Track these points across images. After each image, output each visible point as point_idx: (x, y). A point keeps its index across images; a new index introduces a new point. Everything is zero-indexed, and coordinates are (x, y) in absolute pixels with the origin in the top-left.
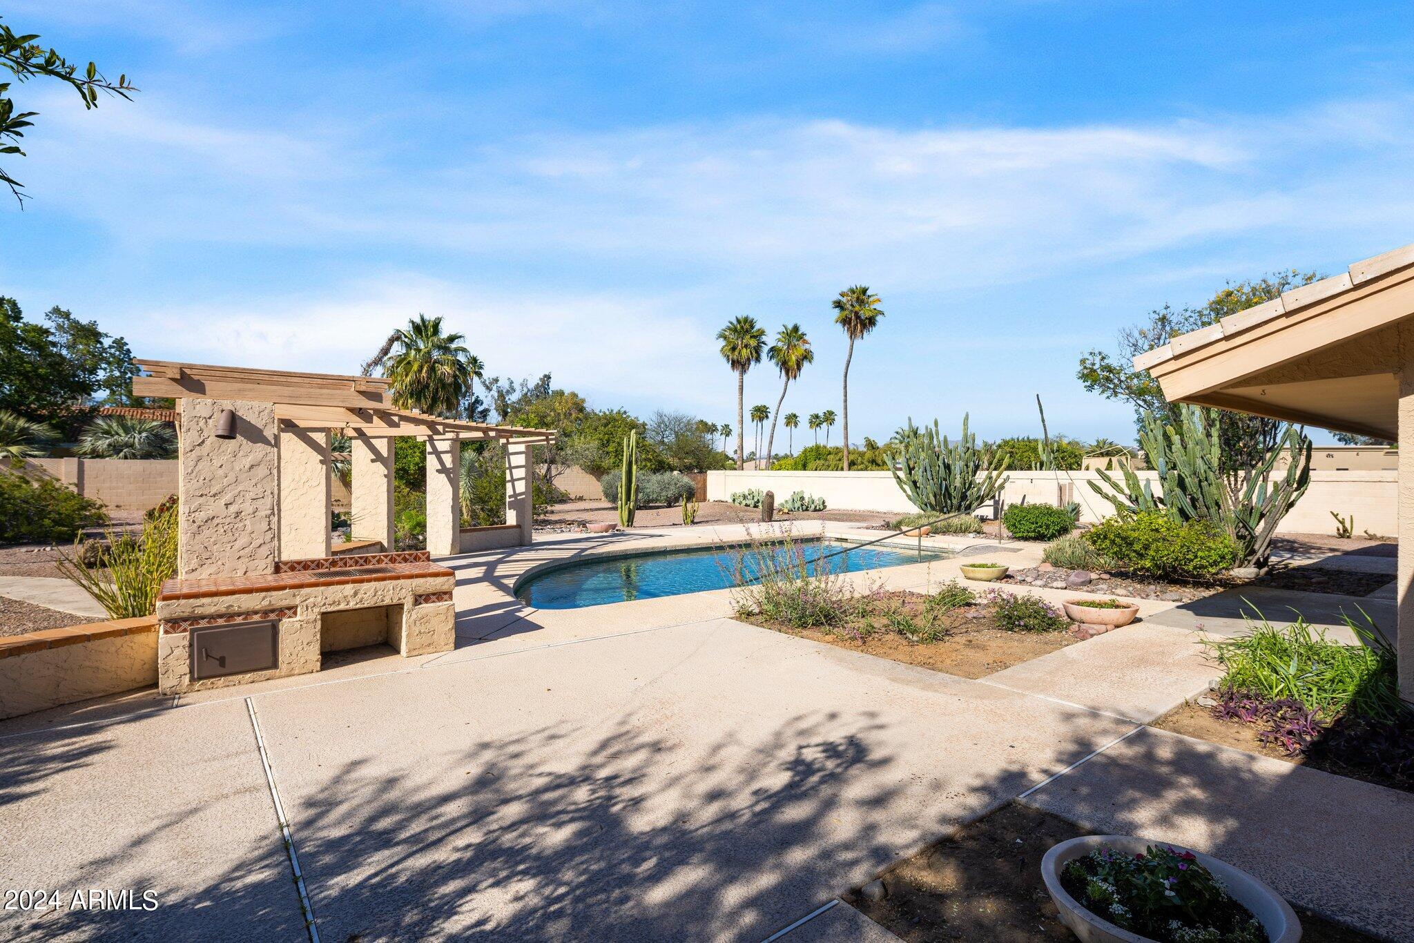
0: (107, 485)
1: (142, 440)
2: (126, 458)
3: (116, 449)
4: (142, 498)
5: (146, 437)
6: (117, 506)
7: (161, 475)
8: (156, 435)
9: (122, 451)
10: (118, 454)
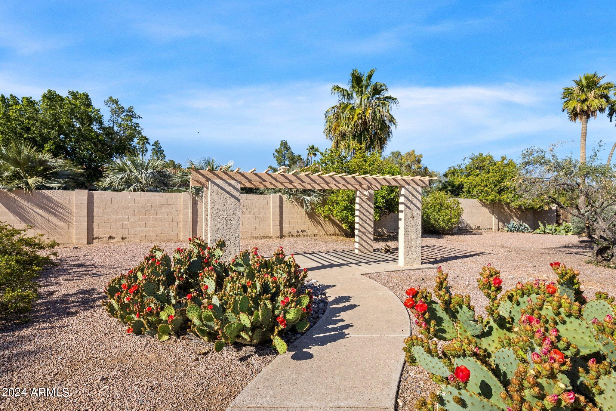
0: (114, 217)
1: (148, 175)
2: (134, 190)
3: (128, 183)
4: (145, 230)
5: (151, 172)
6: (123, 238)
7: (161, 207)
8: (159, 172)
9: (132, 185)
10: (128, 188)
